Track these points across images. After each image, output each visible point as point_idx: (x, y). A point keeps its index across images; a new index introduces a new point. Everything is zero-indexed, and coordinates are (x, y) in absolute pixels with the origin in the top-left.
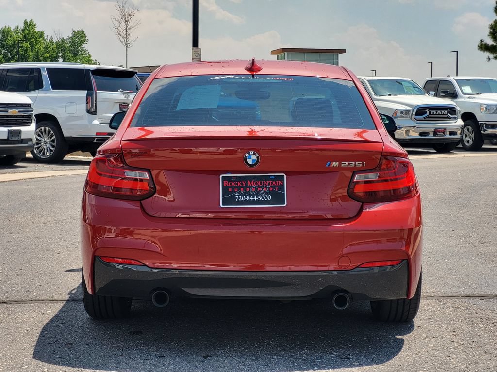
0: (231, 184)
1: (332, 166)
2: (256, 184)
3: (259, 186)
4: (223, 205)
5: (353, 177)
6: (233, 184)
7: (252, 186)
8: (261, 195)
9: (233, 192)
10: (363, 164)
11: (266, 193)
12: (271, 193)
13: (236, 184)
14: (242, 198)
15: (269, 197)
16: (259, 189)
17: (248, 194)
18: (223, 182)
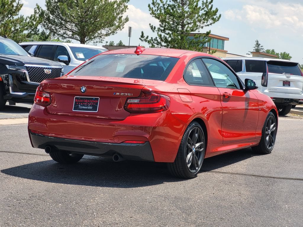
1: (117, 94)
2: (88, 101)
3: (88, 103)
5: (127, 100)
6: (79, 101)
7: (86, 102)
9: (78, 104)
10: (131, 95)
11: (90, 106)
12: (93, 106)
13: (80, 101)
14: (81, 107)
15: (91, 108)
17: (84, 105)
18: (75, 100)
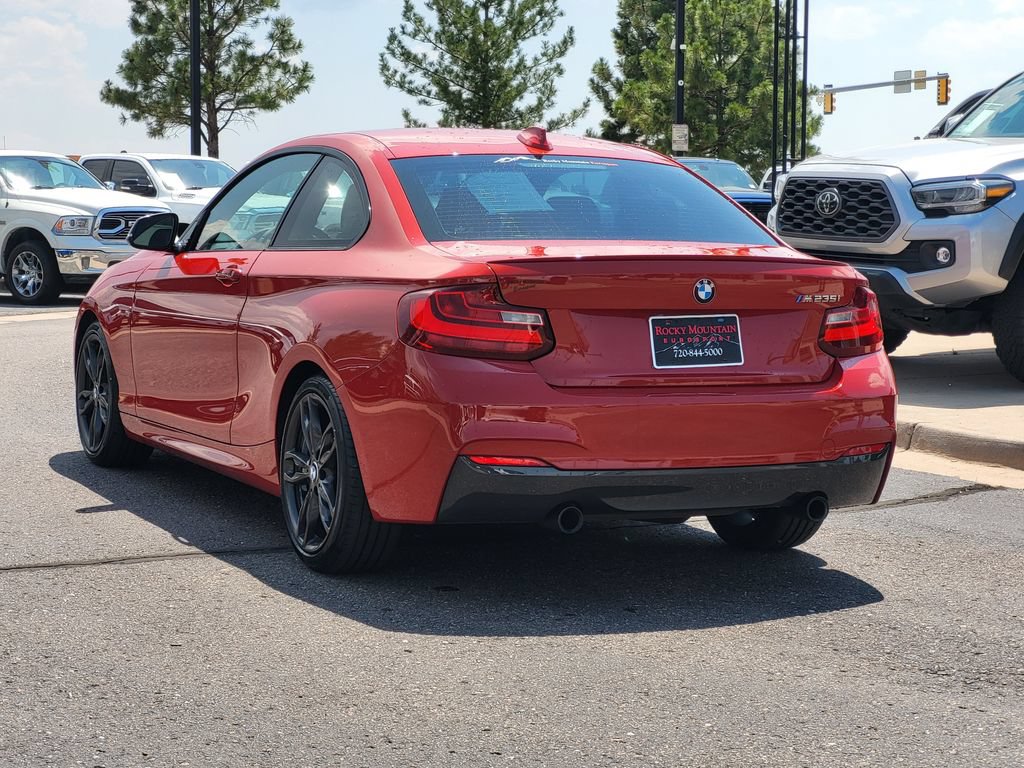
0: (665, 331)
1: (804, 301)
2: (700, 330)
3: (704, 335)
4: (658, 365)
5: (825, 318)
6: (669, 331)
7: (694, 335)
8: (708, 347)
9: (670, 344)
10: (837, 298)
11: (714, 345)
12: (722, 344)
13: (672, 331)
14: (683, 354)
15: (718, 352)
16: (705, 339)
17: (691, 346)
18: (654, 329)
